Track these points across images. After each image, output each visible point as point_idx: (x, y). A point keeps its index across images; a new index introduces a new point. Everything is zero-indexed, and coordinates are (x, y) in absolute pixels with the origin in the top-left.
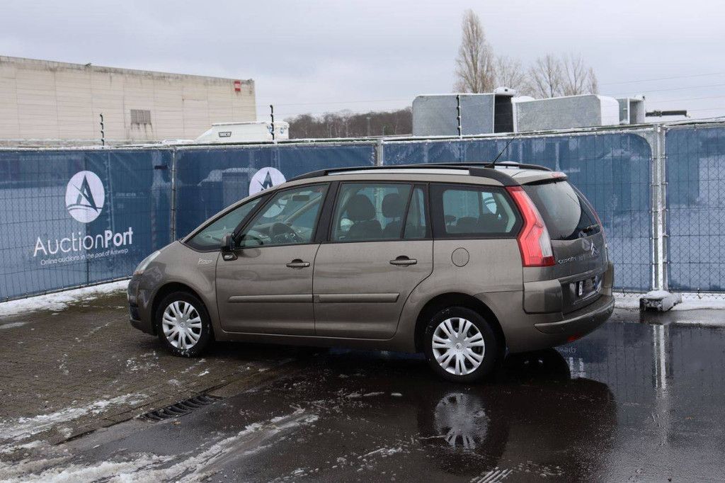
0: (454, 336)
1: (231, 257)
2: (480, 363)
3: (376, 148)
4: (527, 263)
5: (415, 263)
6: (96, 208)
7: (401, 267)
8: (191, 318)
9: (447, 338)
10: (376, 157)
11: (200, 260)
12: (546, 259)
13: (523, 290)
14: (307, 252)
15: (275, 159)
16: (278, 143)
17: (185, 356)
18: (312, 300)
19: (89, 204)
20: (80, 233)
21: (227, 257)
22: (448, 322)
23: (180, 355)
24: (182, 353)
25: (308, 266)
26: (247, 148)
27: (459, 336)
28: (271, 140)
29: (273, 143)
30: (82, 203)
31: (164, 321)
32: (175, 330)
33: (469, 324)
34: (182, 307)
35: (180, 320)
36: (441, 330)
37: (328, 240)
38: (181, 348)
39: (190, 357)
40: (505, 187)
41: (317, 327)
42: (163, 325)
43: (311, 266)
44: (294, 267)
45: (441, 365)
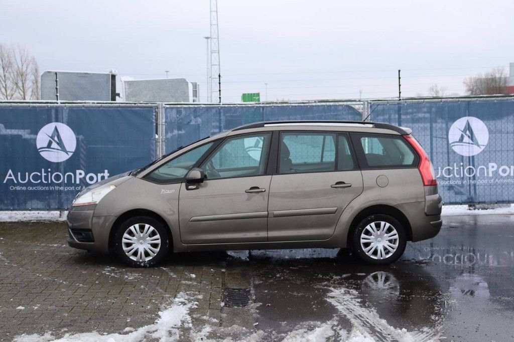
0: (377, 233)
1: (195, 187)
2: (395, 250)
3: (157, 110)
4: (426, 183)
5: (350, 186)
7: (340, 189)
8: (150, 236)
9: (372, 235)
11: (163, 190)
13: (425, 201)
14: (262, 181)
17: (145, 267)
18: (267, 216)
21: (190, 187)
22: (373, 224)
23: (140, 266)
24: (142, 264)
25: (265, 191)
27: (380, 233)
29: (57, 103)
31: (124, 240)
32: (135, 247)
33: (388, 225)
34: (142, 228)
35: (140, 238)
36: (367, 230)
37: (277, 172)
38: (141, 261)
39: (149, 267)
40: (402, 135)
41: (269, 235)
42: (123, 244)
43: (267, 191)
44: (252, 192)
45: (367, 253)
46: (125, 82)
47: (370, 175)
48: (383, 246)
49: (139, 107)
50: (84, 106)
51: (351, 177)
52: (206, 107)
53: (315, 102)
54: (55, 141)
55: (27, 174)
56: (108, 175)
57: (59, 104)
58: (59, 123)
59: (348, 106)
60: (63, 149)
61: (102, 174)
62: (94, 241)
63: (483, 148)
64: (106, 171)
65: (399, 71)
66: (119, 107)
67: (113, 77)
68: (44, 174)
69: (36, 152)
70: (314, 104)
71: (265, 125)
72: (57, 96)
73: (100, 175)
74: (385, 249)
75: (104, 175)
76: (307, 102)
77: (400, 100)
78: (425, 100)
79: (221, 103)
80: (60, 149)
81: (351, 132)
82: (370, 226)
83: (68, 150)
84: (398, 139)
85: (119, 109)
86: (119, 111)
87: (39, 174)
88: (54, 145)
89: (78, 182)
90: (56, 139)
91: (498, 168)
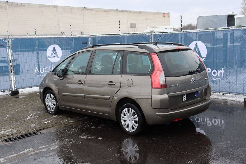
0: (128, 115)
1: (62, 78)
2: (137, 128)
4: (154, 87)
5: (115, 85)
6: (58, 57)
8: (53, 100)
9: (126, 116)
10: (151, 39)
11: (54, 79)
12: (162, 85)
13: (151, 98)
15: (121, 40)
16: (122, 34)
18: (84, 97)
19: (55, 56)
20: (52, 66)
21: (60, 78)
22: (126, 109)
23: (50, 113)
25: (83, 83)
26: (111, 36)
27: (130, 115)
28: (119, 33)
29: (120, 34)
30: (53, 55)
32: (49, 104)
33: (133, 111)
34: (50, 96)
35: (50, 100)
39: (53, 114)
40: (150, 53)
41: (86, 108)
44: (79, 83)
45: (124, 126)
52: (170, 34)
84: (147, 55)
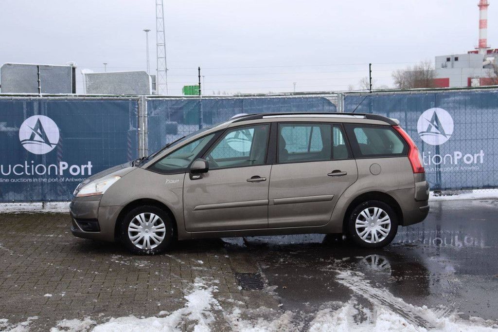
0: (371, 219)
1: (199, 177)
2: (387, 234)
4: (415, 171)
5: (346, 174)
7: (336, 177)
8: (155, 225)
9: (366, 220)
11: (167, 180)
13: (415, 187)
14: (263, 171)
17: (150, 254)
18: (268, 204)
21: (194, 177)
22: (367, 210)
23: (146, 254)
24: (148, 252)
25: (265, 180)
27: (374, 218)
31: (130, 229)
32: (140, 235)
33: (381, 210)
34: (147, 217)
35: (145, 227)
36: (361, 216)
37: (277, 162)
38: (146, 249)
39: (155, 254)
40: (392, 126)
41: (270, 222)
42: (129, 233)
43: (268, 180)
44: (254, 181)
45: (361, 238)
46: (85, 74)
47: (364, 164)
48: (377, 230)
49: (121, 100)
50: (66, 99)
51: (346, 165)
53: (291, 94)
54: (38, 133)
55: (10, 166)
56: (92, 166)
57: (41, 97)
58: (42, 116)
59: (323, 98)
60: (47, 141)
61: (85, 166)
62: (99, 231)
63: (448, 137)
64: (89, 163)
65: (370, 65)
66: (102, 99)
67: (74, 69)
68: (27, 166)
69: (20, 144)
70: (291, 96)
71: (264, 117)
72: (39, 89)
73: (83, 167)
74: (378, 233)
75: (88, 166)
76: (283, 94)
77: (371, 92)
78: (395, 92)
79: (201, 96)
80: (42, 140)
81: (344, 123)
82: (365, 212)
83: (51, 142)
84: (388, 129)
85: (102, 101)
86: (101, 103)
87: (22, 166)
88: (37, 137)
89: (61, 173)
90: (39, 131)
91: (463, 156)
